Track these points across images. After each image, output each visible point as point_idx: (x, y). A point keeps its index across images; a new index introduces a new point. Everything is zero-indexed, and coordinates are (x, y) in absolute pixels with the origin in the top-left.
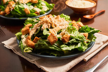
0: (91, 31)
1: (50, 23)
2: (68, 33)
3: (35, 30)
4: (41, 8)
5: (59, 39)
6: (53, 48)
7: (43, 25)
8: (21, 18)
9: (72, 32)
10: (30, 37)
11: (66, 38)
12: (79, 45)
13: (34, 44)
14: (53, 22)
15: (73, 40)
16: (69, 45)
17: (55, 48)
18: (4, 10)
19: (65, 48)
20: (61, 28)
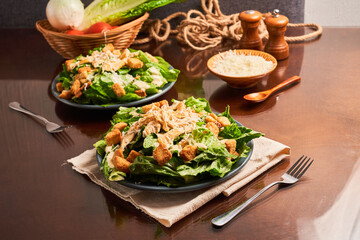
0: (244, 135)
1: (159, 122)
2: (194, 141)
3: (131, 137)
4: (149, 82)
5: (175, 154)
6: (164, 172)
7: (147, 128)
8: (106, 106)
9: (204, 139)
10: (122, 149)
11: (188, 152)
12: (214, 165)
13: (128, 164)
14: (167, 119)
15: (201, 155)
16: (193, 165)
17: (168, 171)
18: (69, 85)
19: (185, 171)
20: (181, 131)
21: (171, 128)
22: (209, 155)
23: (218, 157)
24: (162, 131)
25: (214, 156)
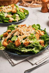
21: (23, 34)
22: (33, 45)
23: (36, 46)
24: (20, 35)
25: (35, 46)
